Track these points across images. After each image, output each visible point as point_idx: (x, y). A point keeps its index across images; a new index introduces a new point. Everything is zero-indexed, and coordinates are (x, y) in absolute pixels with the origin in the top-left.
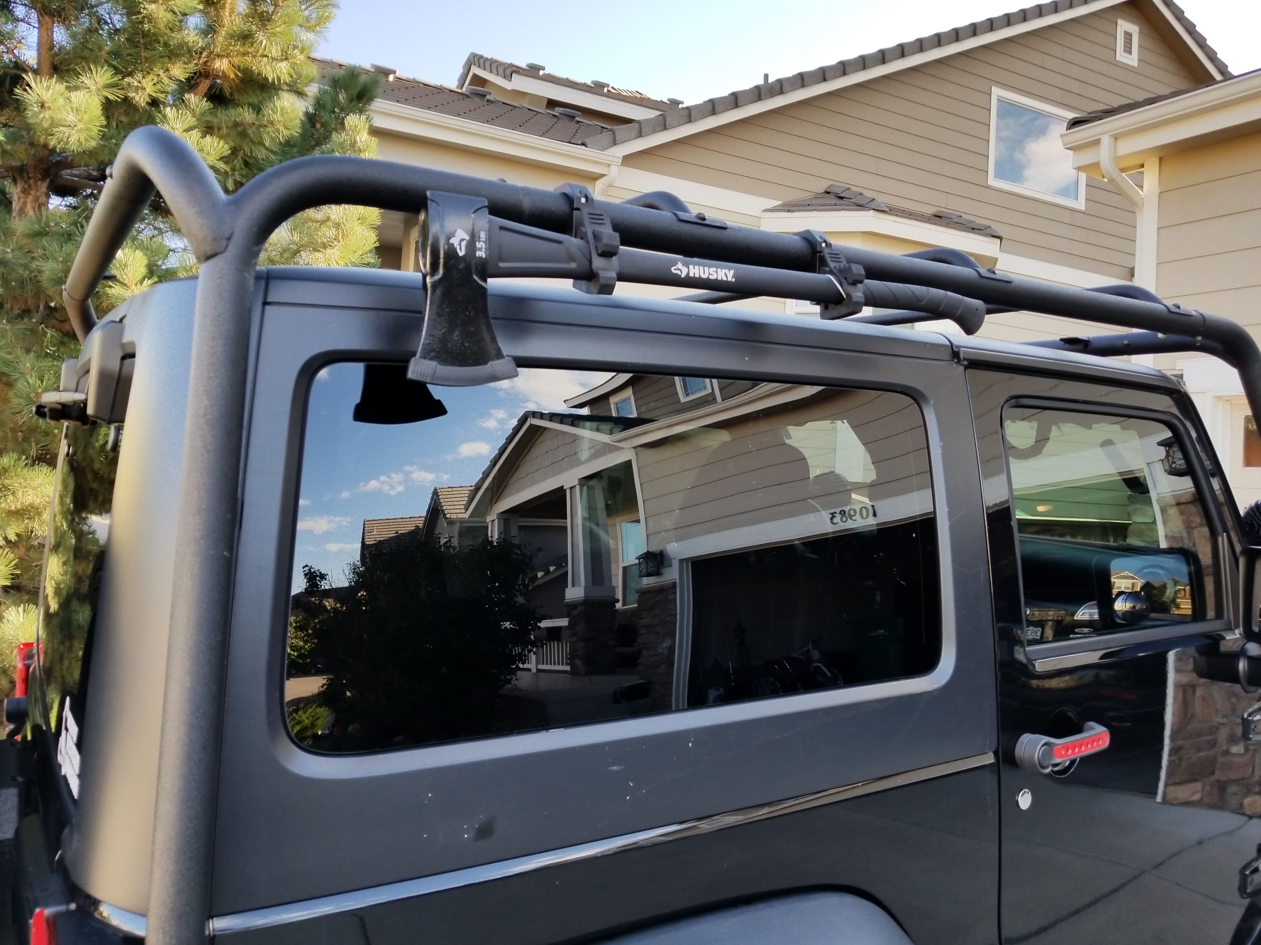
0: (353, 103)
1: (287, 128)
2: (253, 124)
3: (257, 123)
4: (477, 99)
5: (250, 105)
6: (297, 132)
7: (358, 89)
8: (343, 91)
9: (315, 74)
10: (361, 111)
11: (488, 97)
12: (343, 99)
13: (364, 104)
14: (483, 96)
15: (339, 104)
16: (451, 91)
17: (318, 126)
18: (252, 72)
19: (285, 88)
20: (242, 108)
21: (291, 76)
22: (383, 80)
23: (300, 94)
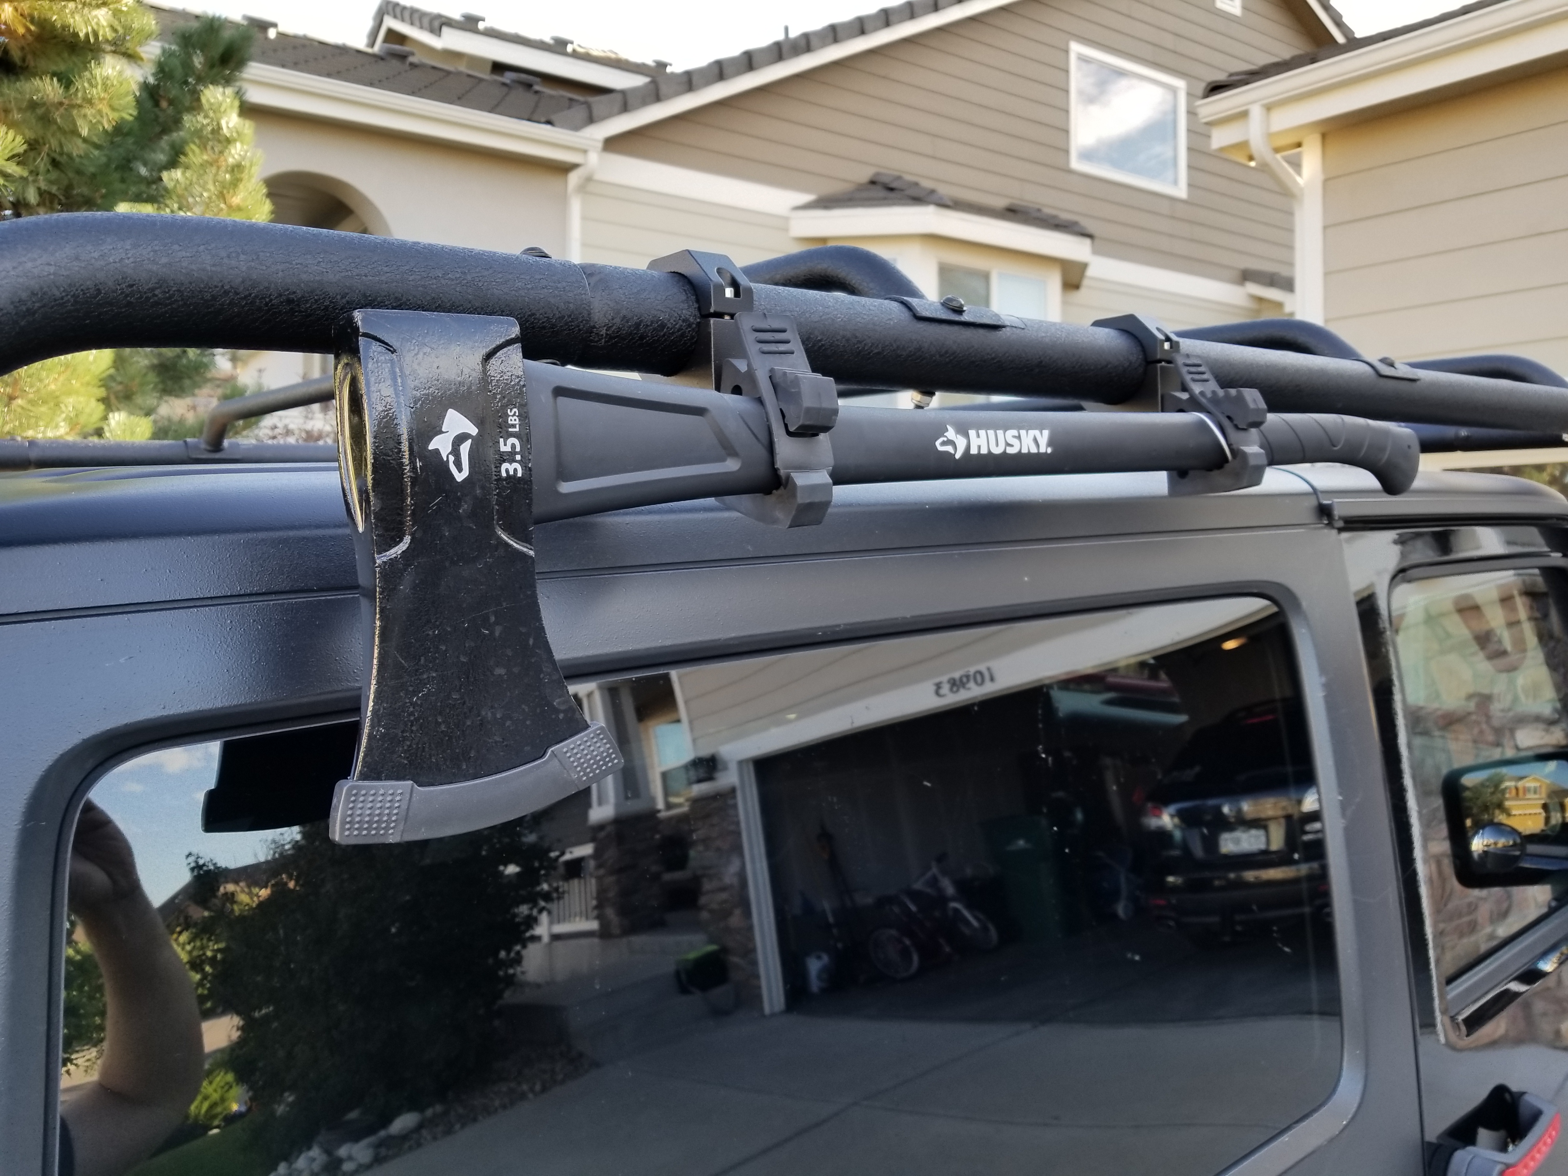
0: (215, 70)
1: (113, 109)
2: (61, 104)
3: (66, 102)
4: (395, 63)
5: (54, 74)
6: (131, 115)
7: (220, 49)
8: (198, 52)
9: (153, 27)
10: (228, 81)
11: (411, 59)
12: (200, 63)
13: (233, 71)
14: (403, 57)
15: (194, 73)
16: (358, 52)
17: (164, 104)
18: (53, 25)
19: (109, 48)
20: (41, 78)
21: (115, 30)
22: (259, 35)
23: (131, 57)
